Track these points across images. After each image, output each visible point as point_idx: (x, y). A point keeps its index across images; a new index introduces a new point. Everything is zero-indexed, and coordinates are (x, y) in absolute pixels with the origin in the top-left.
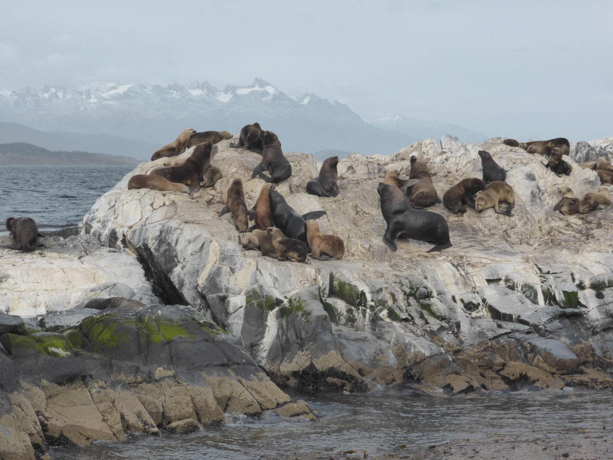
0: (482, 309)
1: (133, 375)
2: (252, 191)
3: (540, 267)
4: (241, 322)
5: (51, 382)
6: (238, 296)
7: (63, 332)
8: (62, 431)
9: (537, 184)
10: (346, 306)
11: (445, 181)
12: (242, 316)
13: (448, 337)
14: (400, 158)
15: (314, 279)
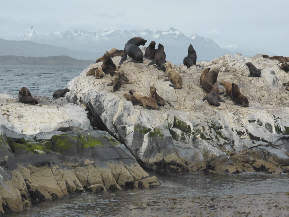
0: (246, 134)
1: (74, 163)
2: (140, 78)
3: (274, 115)
4: (132, 139)
5: (33, 165)
6: (131, 127)
7: (43, 142)
8: (37, 189)
9: (276, 76)
10: (181, 132)
11: (232, 74)
12: (133, 136)
13: (228, 148)
14: (214, 63)
15: (167, 119)
